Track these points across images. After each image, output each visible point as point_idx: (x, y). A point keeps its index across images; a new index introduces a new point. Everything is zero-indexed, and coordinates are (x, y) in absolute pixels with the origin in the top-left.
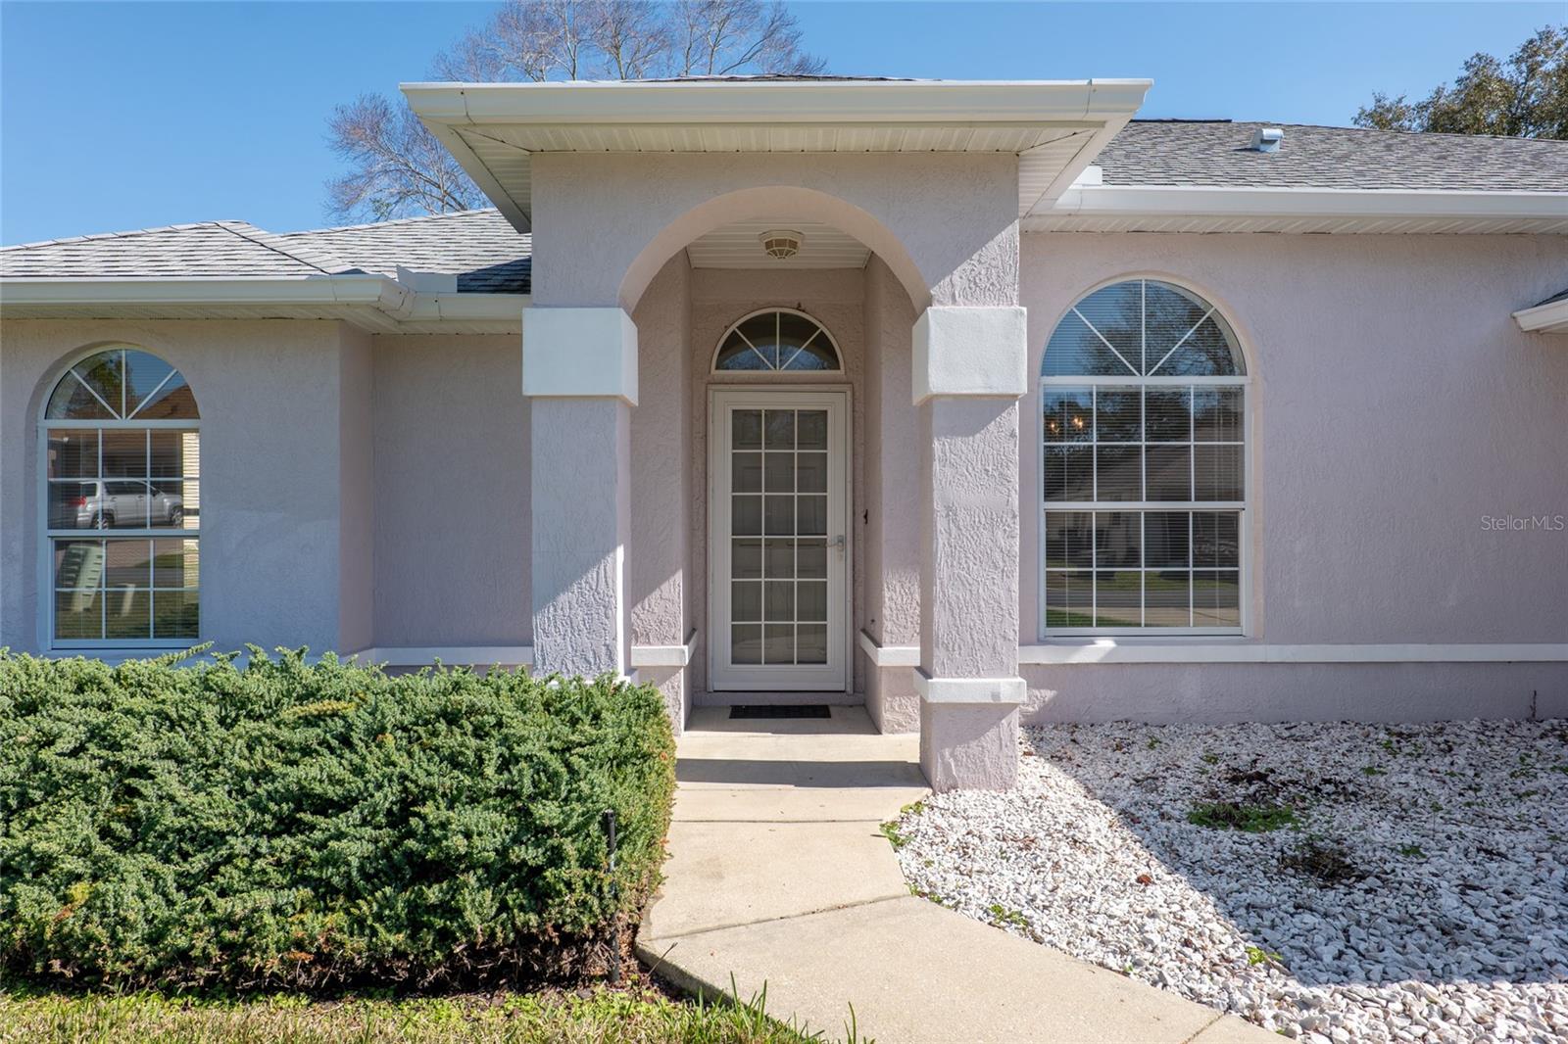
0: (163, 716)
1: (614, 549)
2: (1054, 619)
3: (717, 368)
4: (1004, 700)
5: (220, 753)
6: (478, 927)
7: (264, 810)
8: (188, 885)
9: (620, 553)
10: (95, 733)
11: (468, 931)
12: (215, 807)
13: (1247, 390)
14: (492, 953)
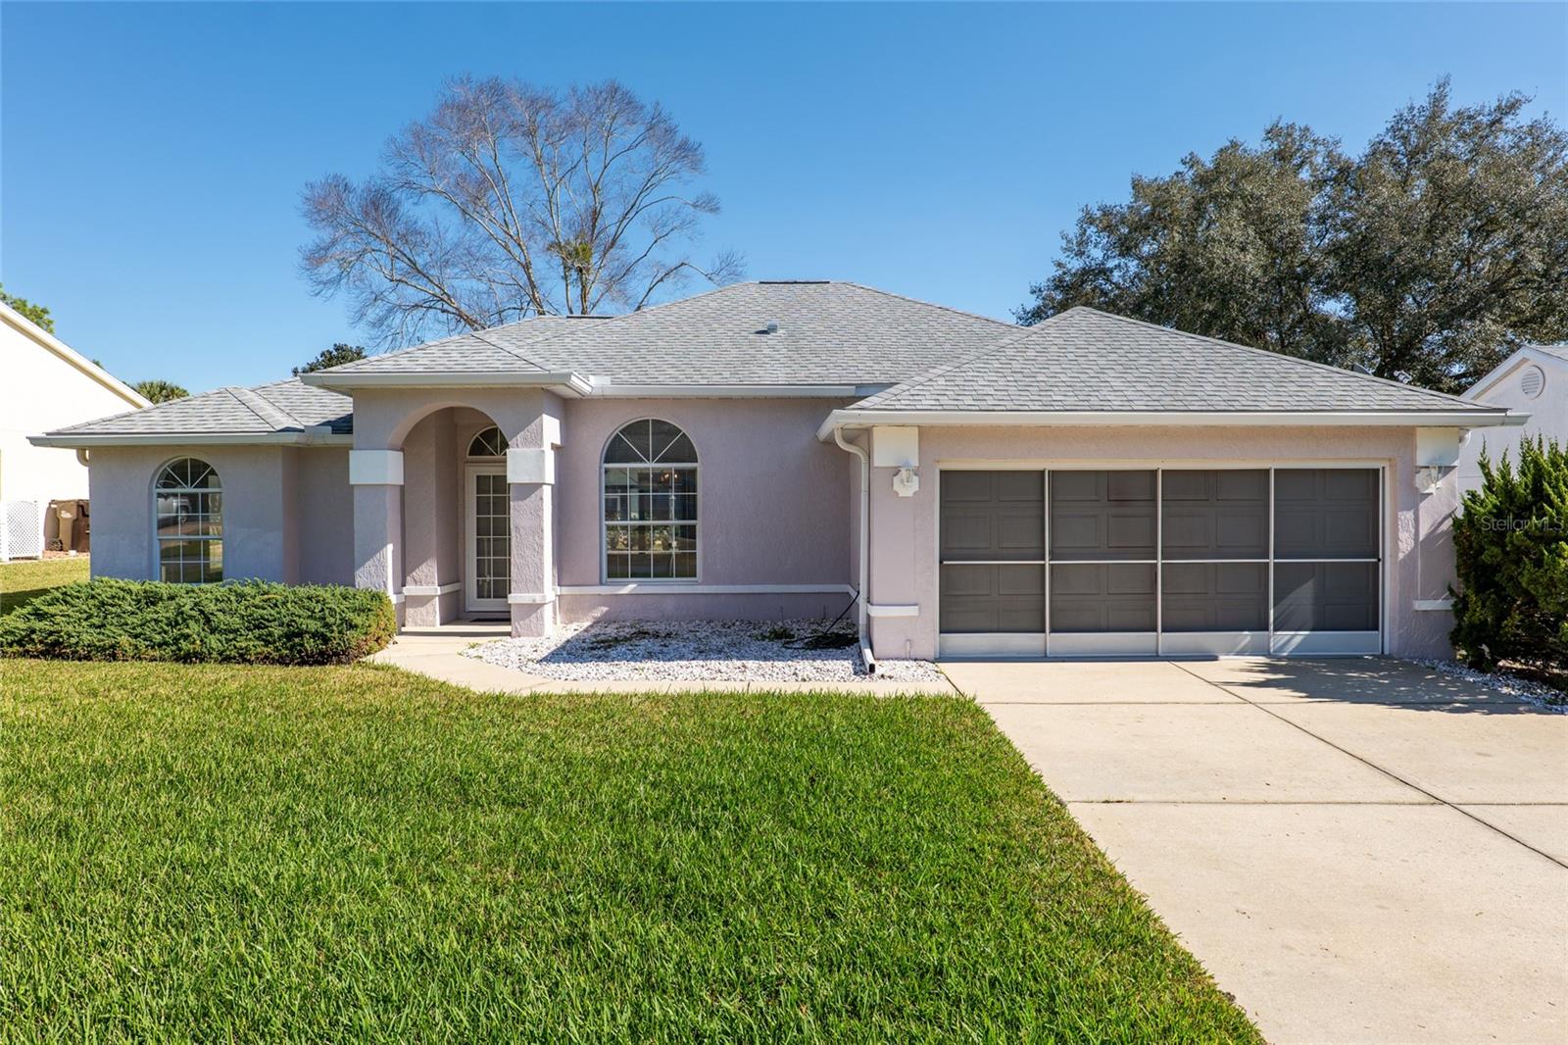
0: (217, 600)
1: (385, 545)
2: (610, 575)
3: (470, 454)
4: (538, 602)
5: (236, 610)
6: (309, 649)
7: (250, 623)
8: (228, 641)
9: (390, 547)
10: (196, 604)
11: (307, 650)
12: (236, 622)
13: (698, 469)
14: (313, 656)
